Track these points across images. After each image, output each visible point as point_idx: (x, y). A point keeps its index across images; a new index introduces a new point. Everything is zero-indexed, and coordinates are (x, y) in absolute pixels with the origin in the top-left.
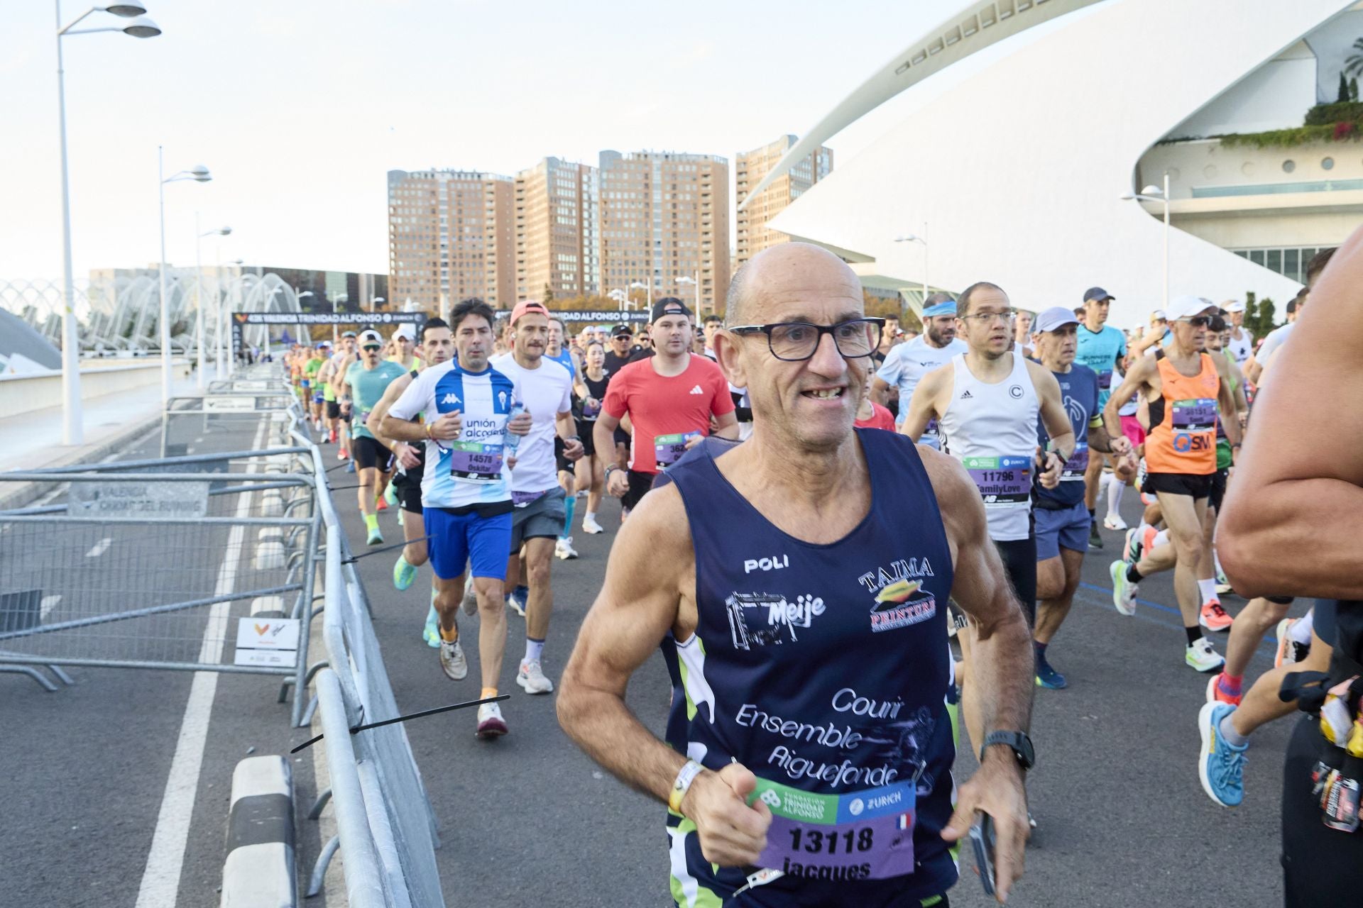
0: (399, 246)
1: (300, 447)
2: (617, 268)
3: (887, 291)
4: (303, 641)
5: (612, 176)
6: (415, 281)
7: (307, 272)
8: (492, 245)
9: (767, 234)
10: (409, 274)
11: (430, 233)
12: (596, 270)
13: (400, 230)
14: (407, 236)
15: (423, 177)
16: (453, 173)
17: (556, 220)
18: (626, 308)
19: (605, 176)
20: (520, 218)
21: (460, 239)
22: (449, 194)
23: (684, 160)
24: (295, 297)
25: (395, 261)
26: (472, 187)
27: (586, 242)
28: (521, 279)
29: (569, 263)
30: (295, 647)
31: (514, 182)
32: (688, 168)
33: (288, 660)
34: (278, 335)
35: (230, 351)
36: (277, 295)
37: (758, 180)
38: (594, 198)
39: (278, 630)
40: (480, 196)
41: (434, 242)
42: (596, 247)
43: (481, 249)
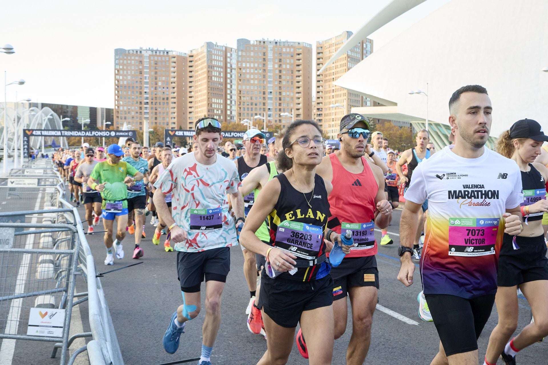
0: (120, 92)
1: (65, 208)
2: (246, 107)
3: (404, 123)
4: (67, 322)
5: (244, 54)
6: (129, 112)
7: (67, 106)
8: (174, 93)
9: (333, 88)
10: (125, 108)
11: (138, 85)
12: (234, 108)
13: (121, 83)
14: (125, 87)
15: (135, 52)
16: (152, 51)
17: (211, 79)
20: (191, 77)
21: (156, 89)
22: (150, 63)
23: (286, 45)
24: (59, 121)
25: (118, 101)
26: (163, 59)
27: (229, 92)
28: (190, 113)
29: (218, 103)
30: (62, 325)
31: (187, 56)
32: (288, 50)
33: (58, 333)
34: (50, 143)
35: (22, 151)
36: (49, 119)
37: (329, 57)
38: (234, 66)
39: (53, 315)
40: (168, 64)
41: (141, 90)
42: (234, 95)
43: (167, 95)
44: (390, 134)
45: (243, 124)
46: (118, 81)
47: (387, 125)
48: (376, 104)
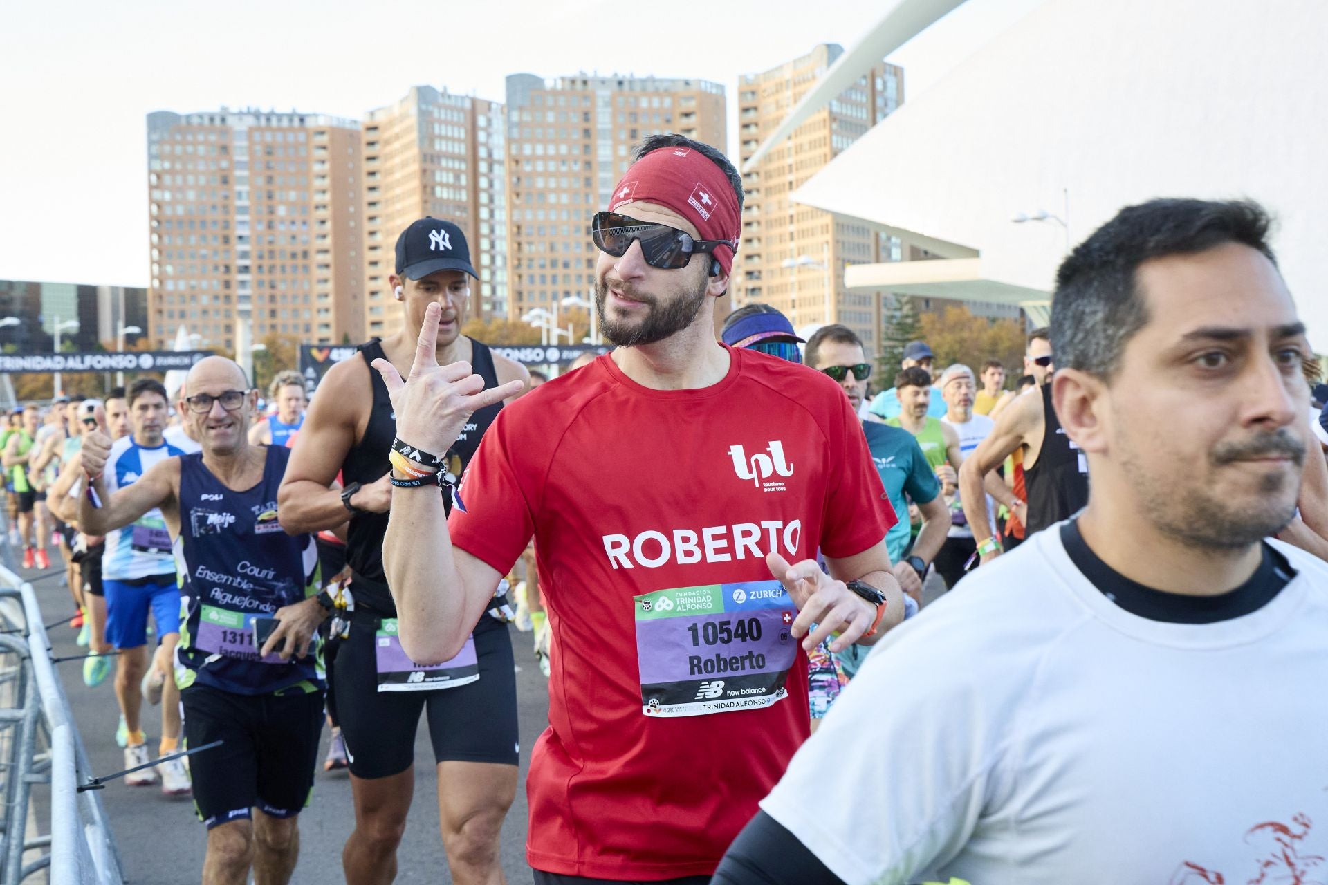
0: (166, 240)
2: (537, 271)
3: (1001, 307)
5: (527, 117)
6: (193, 298)
7: (10, 285)
8: (324, 237)
9: (792, 211)
10: (182, 285)
11: (219, 216)
12: (503, 276)
13: (168, 211)
14: (180, 222)
15: (206, 121)
16: (257, 115)
17: (433, 192)
18: (554, 341)
19: (515, 117)
20: (372, 189)
21: (270, 226)
22: (251, 151)
23: (650, 88)
25: (159, 263)
26: (291, 138)
28: (373, 293)
31: (361, 128)
32: (656, 103)
37: (777, 121)
38: (499, 154)
40: (303, 153)
41: (226, 232)
42: (501, 238)
43: (306, 243)
44: (962, 342)
45: (529, 324)
46: (159, 207)
47: (952, 314)
48: (920, 252)
